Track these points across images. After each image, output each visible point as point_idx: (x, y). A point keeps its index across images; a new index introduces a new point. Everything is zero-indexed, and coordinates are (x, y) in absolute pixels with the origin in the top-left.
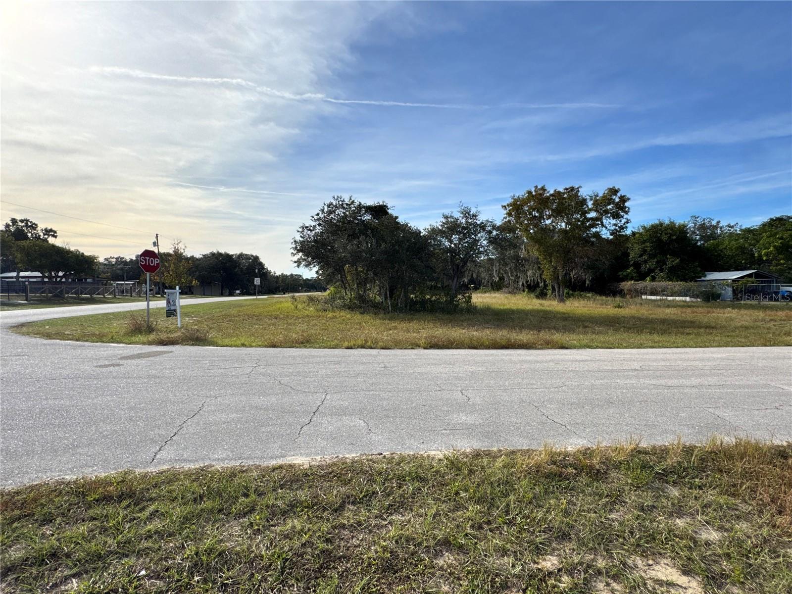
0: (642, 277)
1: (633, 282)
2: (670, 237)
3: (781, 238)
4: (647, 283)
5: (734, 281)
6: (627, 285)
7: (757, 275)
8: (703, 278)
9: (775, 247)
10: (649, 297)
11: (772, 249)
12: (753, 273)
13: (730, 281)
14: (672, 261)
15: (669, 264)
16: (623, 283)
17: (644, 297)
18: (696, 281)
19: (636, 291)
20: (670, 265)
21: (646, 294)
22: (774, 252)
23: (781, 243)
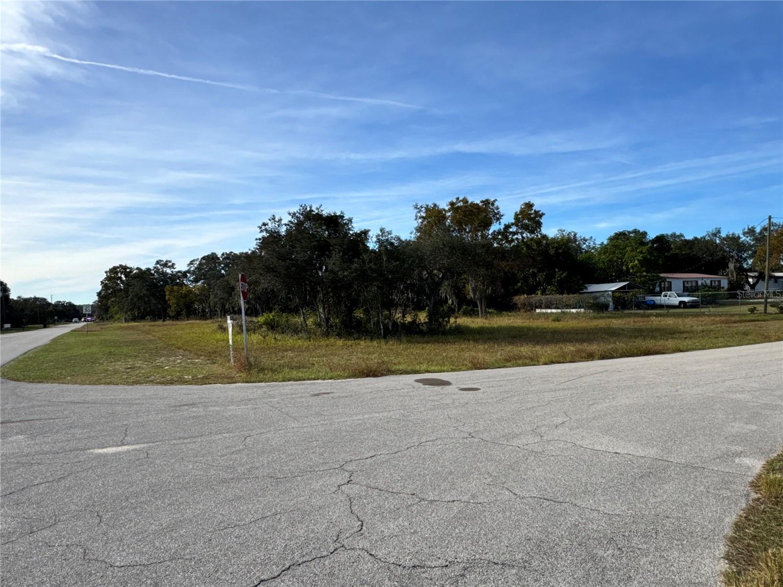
0: (532, 291)
1: (525, 296)
2: (556, 251)
3: (641, 252)
4: (538, 297)
5: (613, 292)
6: (521, 299)
7: (629, 287)
8: (585, 291)
9: (638, 260)
10: (544, 311)
11: (636, 262)
12: (625, 286)
13: (610, 292)
14: (560, 275)
15: (557, 277)
16: (517, 298)
17: (538, 311)
18: (580, 293)
19: (531, 305)
20: (559, 279)
21: (540, 307)
22: (638, 265)
23: (642, 257)
